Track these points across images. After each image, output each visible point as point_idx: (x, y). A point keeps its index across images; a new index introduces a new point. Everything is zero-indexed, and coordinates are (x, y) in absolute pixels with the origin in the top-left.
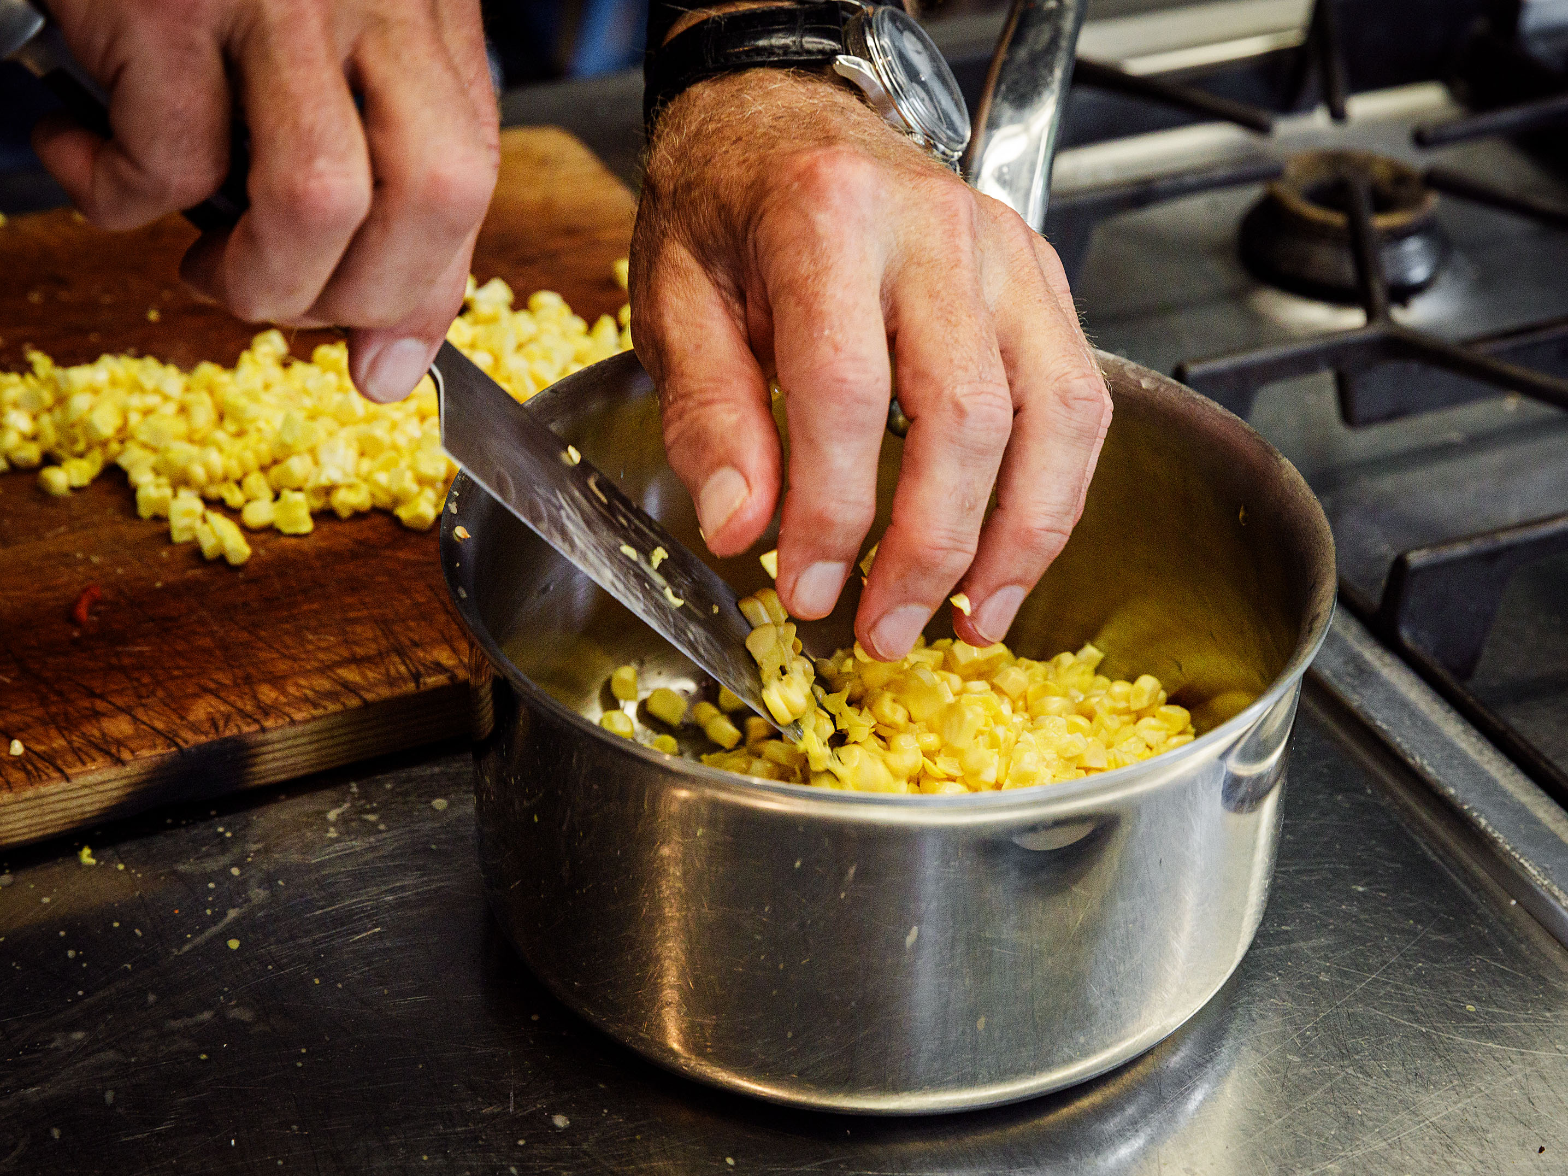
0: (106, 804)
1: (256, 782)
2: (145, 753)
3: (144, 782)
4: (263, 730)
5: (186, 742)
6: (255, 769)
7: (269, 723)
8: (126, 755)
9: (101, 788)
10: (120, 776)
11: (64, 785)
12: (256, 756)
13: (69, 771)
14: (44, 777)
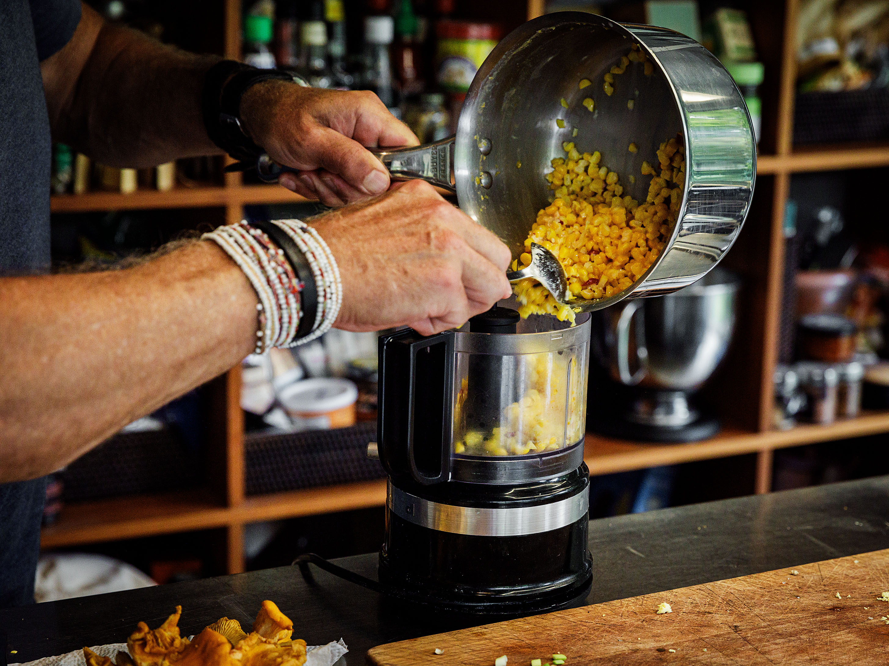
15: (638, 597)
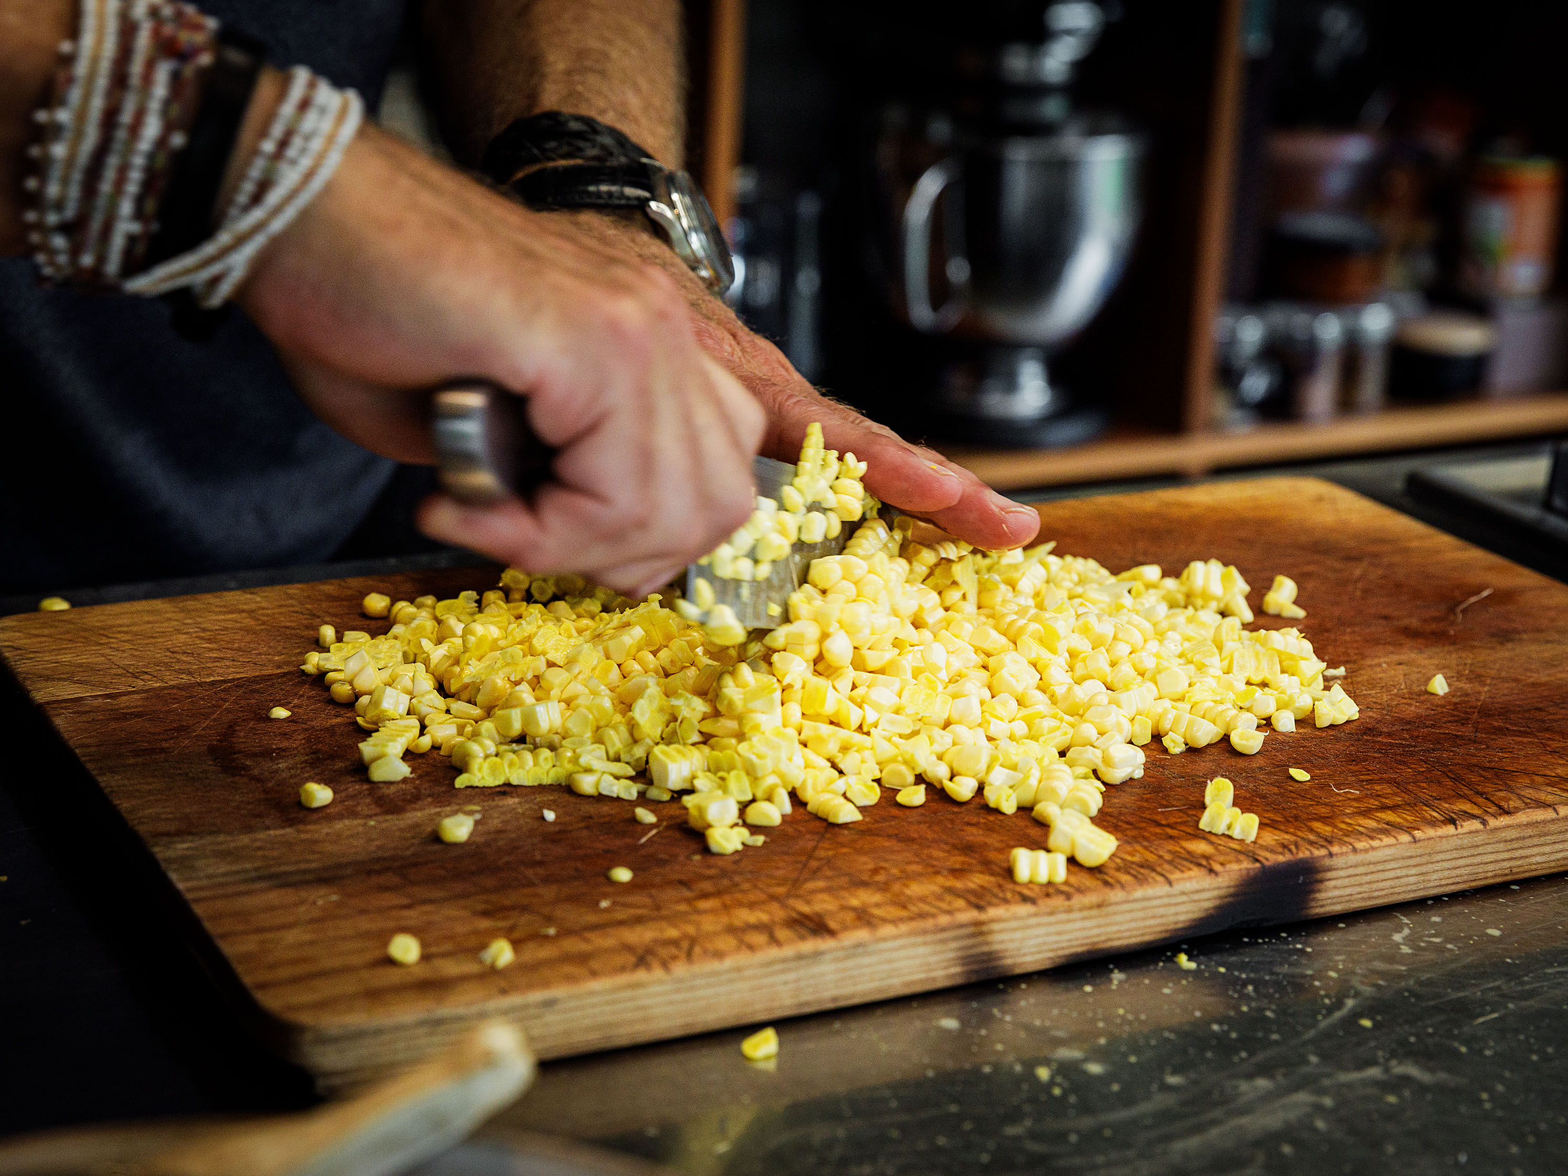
0: (1196, 916)
1: (1318, 910)
2: (1235, 867)
3: (1231, 895)
4: (1331, 855)
5: (1267, 859)
6: (1318, 896)
7: (1335, 849)
8: (1217, 867)
9: (1196, 897)
10: (1212, 886)
11: (1166, 889)
12: (1322, 881)
13: (1172, 877)
14: (1150, 880)
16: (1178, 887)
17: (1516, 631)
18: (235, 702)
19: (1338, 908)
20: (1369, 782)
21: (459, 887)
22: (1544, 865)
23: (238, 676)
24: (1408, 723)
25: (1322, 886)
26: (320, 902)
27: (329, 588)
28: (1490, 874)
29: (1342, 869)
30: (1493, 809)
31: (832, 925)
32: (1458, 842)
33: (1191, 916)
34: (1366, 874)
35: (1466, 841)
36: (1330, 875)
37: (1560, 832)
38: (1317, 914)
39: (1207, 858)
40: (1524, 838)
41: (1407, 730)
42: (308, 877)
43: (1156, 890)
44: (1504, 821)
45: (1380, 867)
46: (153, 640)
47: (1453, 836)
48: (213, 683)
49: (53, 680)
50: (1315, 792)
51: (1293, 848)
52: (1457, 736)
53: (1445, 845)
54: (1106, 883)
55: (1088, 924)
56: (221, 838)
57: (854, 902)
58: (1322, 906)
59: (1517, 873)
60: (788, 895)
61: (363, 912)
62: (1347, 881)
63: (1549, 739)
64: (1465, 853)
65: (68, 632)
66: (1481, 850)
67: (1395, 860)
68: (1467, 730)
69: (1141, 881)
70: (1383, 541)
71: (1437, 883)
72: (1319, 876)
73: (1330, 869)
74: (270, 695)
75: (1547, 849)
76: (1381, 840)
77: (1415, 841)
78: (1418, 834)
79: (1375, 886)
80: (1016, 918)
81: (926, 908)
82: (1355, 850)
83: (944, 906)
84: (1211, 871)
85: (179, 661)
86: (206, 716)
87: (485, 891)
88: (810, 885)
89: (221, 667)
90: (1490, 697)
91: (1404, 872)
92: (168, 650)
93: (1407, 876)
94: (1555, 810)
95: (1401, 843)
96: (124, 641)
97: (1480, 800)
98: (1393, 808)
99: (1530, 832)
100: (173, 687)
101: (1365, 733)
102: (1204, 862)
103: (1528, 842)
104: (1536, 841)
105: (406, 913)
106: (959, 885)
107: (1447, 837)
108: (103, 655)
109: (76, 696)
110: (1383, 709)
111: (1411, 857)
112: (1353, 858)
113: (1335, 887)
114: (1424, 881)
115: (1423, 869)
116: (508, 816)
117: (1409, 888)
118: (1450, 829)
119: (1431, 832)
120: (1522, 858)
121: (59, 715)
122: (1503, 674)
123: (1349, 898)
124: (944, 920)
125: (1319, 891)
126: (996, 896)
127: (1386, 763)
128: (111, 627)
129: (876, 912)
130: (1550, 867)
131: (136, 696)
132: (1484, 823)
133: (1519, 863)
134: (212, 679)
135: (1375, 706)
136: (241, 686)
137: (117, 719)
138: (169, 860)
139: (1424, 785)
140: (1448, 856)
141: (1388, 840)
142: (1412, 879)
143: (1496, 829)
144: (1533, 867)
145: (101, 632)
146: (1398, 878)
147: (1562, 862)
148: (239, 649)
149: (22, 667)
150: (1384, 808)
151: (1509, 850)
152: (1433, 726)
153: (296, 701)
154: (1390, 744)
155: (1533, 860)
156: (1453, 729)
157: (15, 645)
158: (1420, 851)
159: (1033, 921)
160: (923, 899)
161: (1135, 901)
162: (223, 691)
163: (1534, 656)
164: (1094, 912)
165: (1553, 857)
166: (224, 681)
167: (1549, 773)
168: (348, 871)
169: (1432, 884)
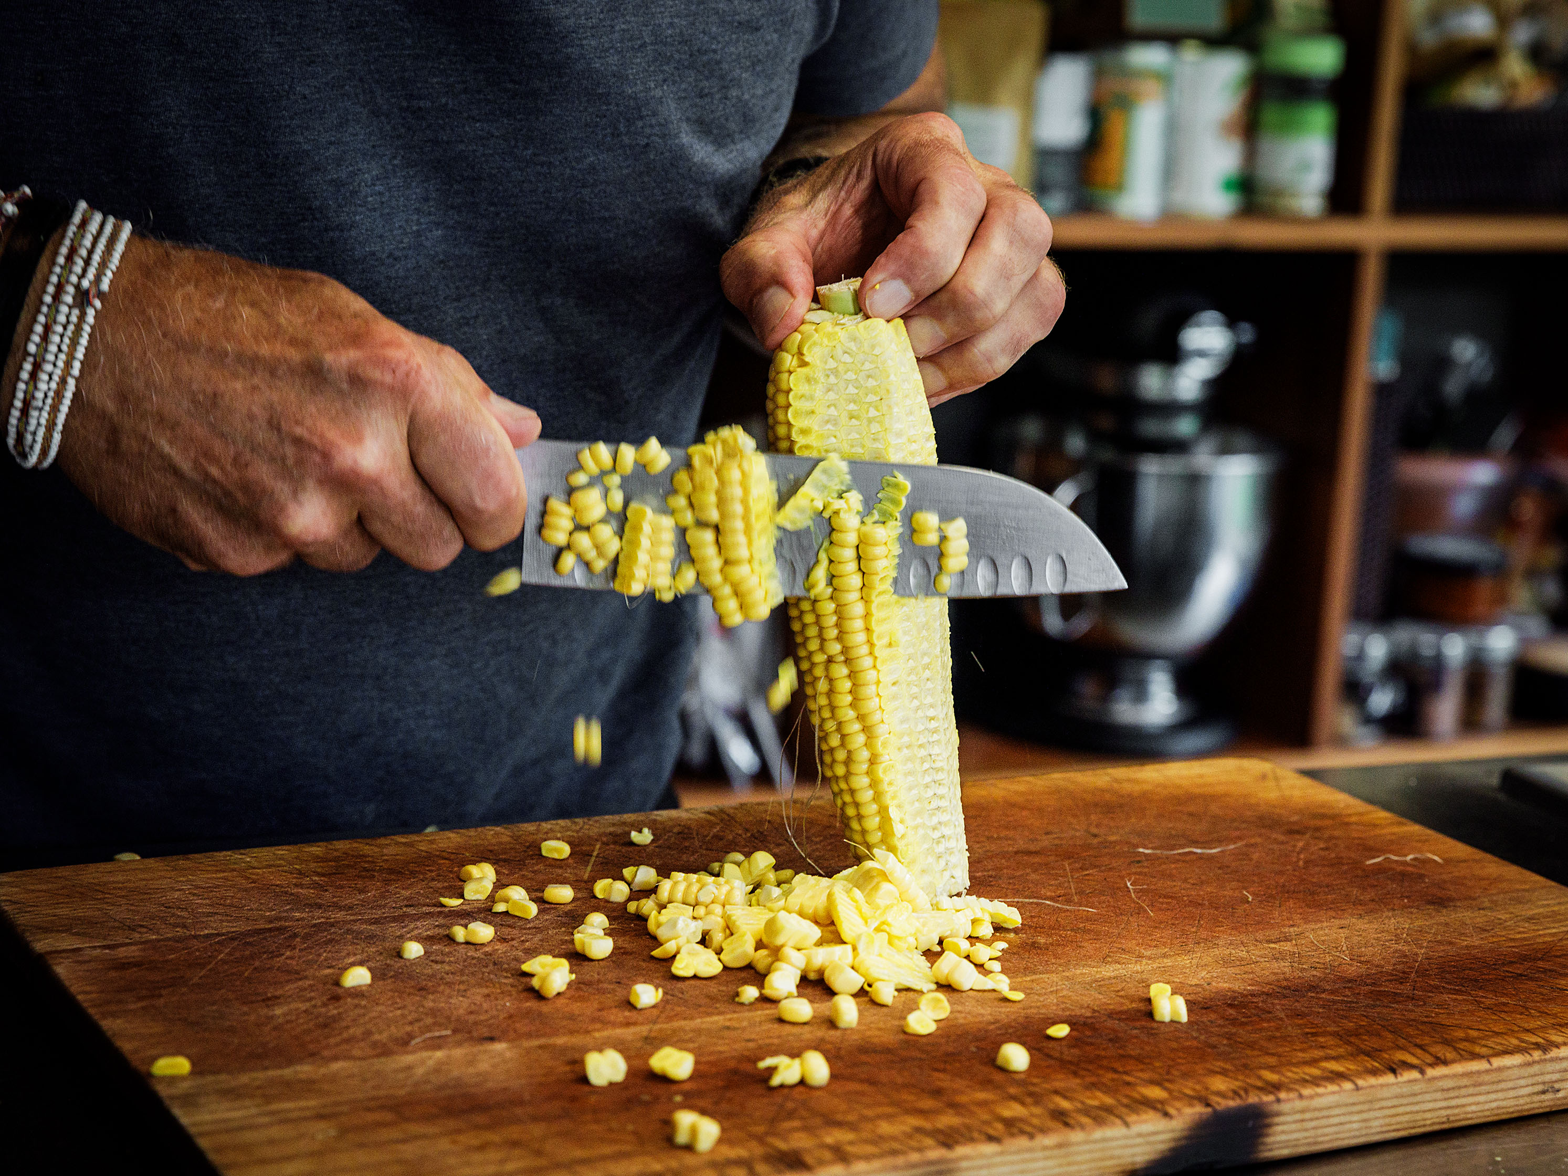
1: (1267, 1154)
2: (1188, 1111)
4: (1278, 1101)
5: (1219, 1104)
6: (1267, 1140)
7: (1283, 1095)
8: (1172, 1111)
9: (1152, 1139)
10: (1167, 1129)
11: (1124, 1130)
12: (1270, 1125)
13: (1129, 1120)
14: (1109, 1122)
15: (577, 820)
16: (1136, 1129)
17: (1451, 899)
18: (230, 954)
19: (1285, 1152)
20: (1314, 1034)
21: (452, 1124)
22: (1480, 1114)
23: (233, 930)
24: (1350, 981)
25: (1271, 1131)
26: (320, 1137)
27: (316, 849)
28: (1428, 1122)
29: (1288, 1114)
30: (1429, 1059)
31: (809, 1159)
32: (1396, 1090)
33: (1147, 1158)
34: (1311, 1120)
35: (1406, 1090)
36: (1277, 1120)
37: (1493, 1083)
38: (1267, 1158)
39: (1162, 1102)
40: (1459, 1088)
41: (1348, 988)
42: (308, 1113)
43: (1114, 1132)
44: (1440, 1071)
45: (1325, 1113)
46: (148, 896)
47: (1393, 1084)
48: (208, 936)
49: (52, 931)
50: (1262, 1042)
51: (1242, 1093)
52: (1396, 994)
53: (1386, 1093)
54: (1067, 1125)
55: (1050, 1163)
56: (223, 1077)
57: (829, 1140)
58: (1270, 1150)
59: (1453, 1121)
60: (767, 1134)
61: (362, 1146)
62: (1294, 1126)
63: (1483, 997)
64: (1405, 1101)
65: (63, 888)
66: (1419, 1098)
67: (1338, 1106)
68: (1406, 989)
69: (1099, 1121)
70: (1324, 816)
71: (1379, 1130)
72: (1268, 1121)
73: (1278, 1114)
74: (263, 947)
75: (1482, 1098)
76: (1326, 1087)
77: (1358, 1088)
78: (1360, 1082)
79: (1320, 1132)
80: (982, 1156)
81: (896, 1145)
82: (1301, 1097)
83: (913, 1143)
84: (1166, 1115)
85: (173, 915)
86: (203, 966)
87: (477, 1127)
88: (787, 1125)
89: (215, 921)
90: (1427, 959)
91: (1347, 1118)
92: (163, 905)
93: (1350, 1122)
94: (1489, 1062)
95: (1345, 1091)
96: (119, 897)
97: (1419, 1051)
98: (1335, 1058)
99: (1465, 1081)
100: (169, 939)
101: (1309, 990)
102: (1159, 1106)
103: (1463, 1092)
104: (1471, 1090)
105: (401, 1147)
106: (927, 1125)
107: (1388, 1085)
108: (99, 909)
109: (75, 946)
110: (1326, 968)
111: (1354, 1104)
112: (1299, 1104)
113: (1283, 1132)
114: (1366, 1128)
115: (1365, 1116)
116: (496, 1060)
117: (1353, 1134)
118: (1390, 1078)
119: (1372, 1081)
120: (1457, 1107)
121: (60, 963)
122: (1439, 937)
123: (1295, 1143)
124: (915, 1157)
125: (1267, 1135)
126: (962, 1135)
127: (1329, 1017)
128: (105, 884)
129: (850, 1149)
130: (1485, 1116)
131: (133, 948)
132: (1422, 1072)
133: (1456, 1111)
134: (206, 932)
135: (1318, 965)
136: (236, 939)
137: (116, 968)
138: (172, 1098)
139: (1366, 1037)
140: (1389, 1103)
141: (1332, 1088)
142: (1355, 1126)
143: (1434, 1079)
144: (1469, 1116)
145: (98, 888)
146: (1341, 1124)
147: (1496, 1112)
148: (231, 905)
149: (22, 920)
150: (1328, 1058)
151: (1445, 1099)
152: (1373, 984)
153: (288, 953)
154: (1334, 1002)
155: (1469, 1109)
156: (1390, 987)
157: (13, 899)
158: (1362, 1099)
159: (998, 1159)
160: (894, 1138)
161: (1095, 1142)
162: (218, 942)
163: (1468, 922)
164: (1056, 1152)
165: (1487, 1107)
166: (218, 935)
167: (1482, 1027)
168: (345, 1108)
169: (1373, 1131)
